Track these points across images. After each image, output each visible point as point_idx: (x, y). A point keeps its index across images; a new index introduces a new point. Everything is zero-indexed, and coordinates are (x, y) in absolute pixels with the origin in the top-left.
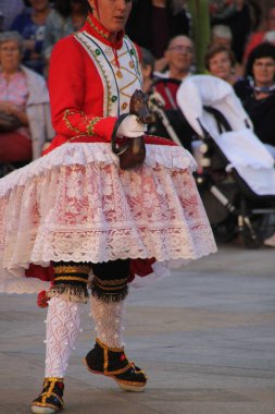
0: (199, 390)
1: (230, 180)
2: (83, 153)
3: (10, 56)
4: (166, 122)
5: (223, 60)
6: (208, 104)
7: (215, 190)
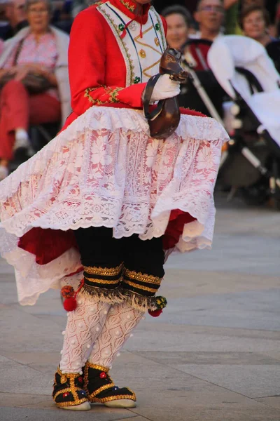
0: (230, 353)
1: (262, 142)
2: (111, 118)
3: (39, 16)
4: (197, 83)
5: (258, 19)
6: (239, 65)
7: (247, 152)
